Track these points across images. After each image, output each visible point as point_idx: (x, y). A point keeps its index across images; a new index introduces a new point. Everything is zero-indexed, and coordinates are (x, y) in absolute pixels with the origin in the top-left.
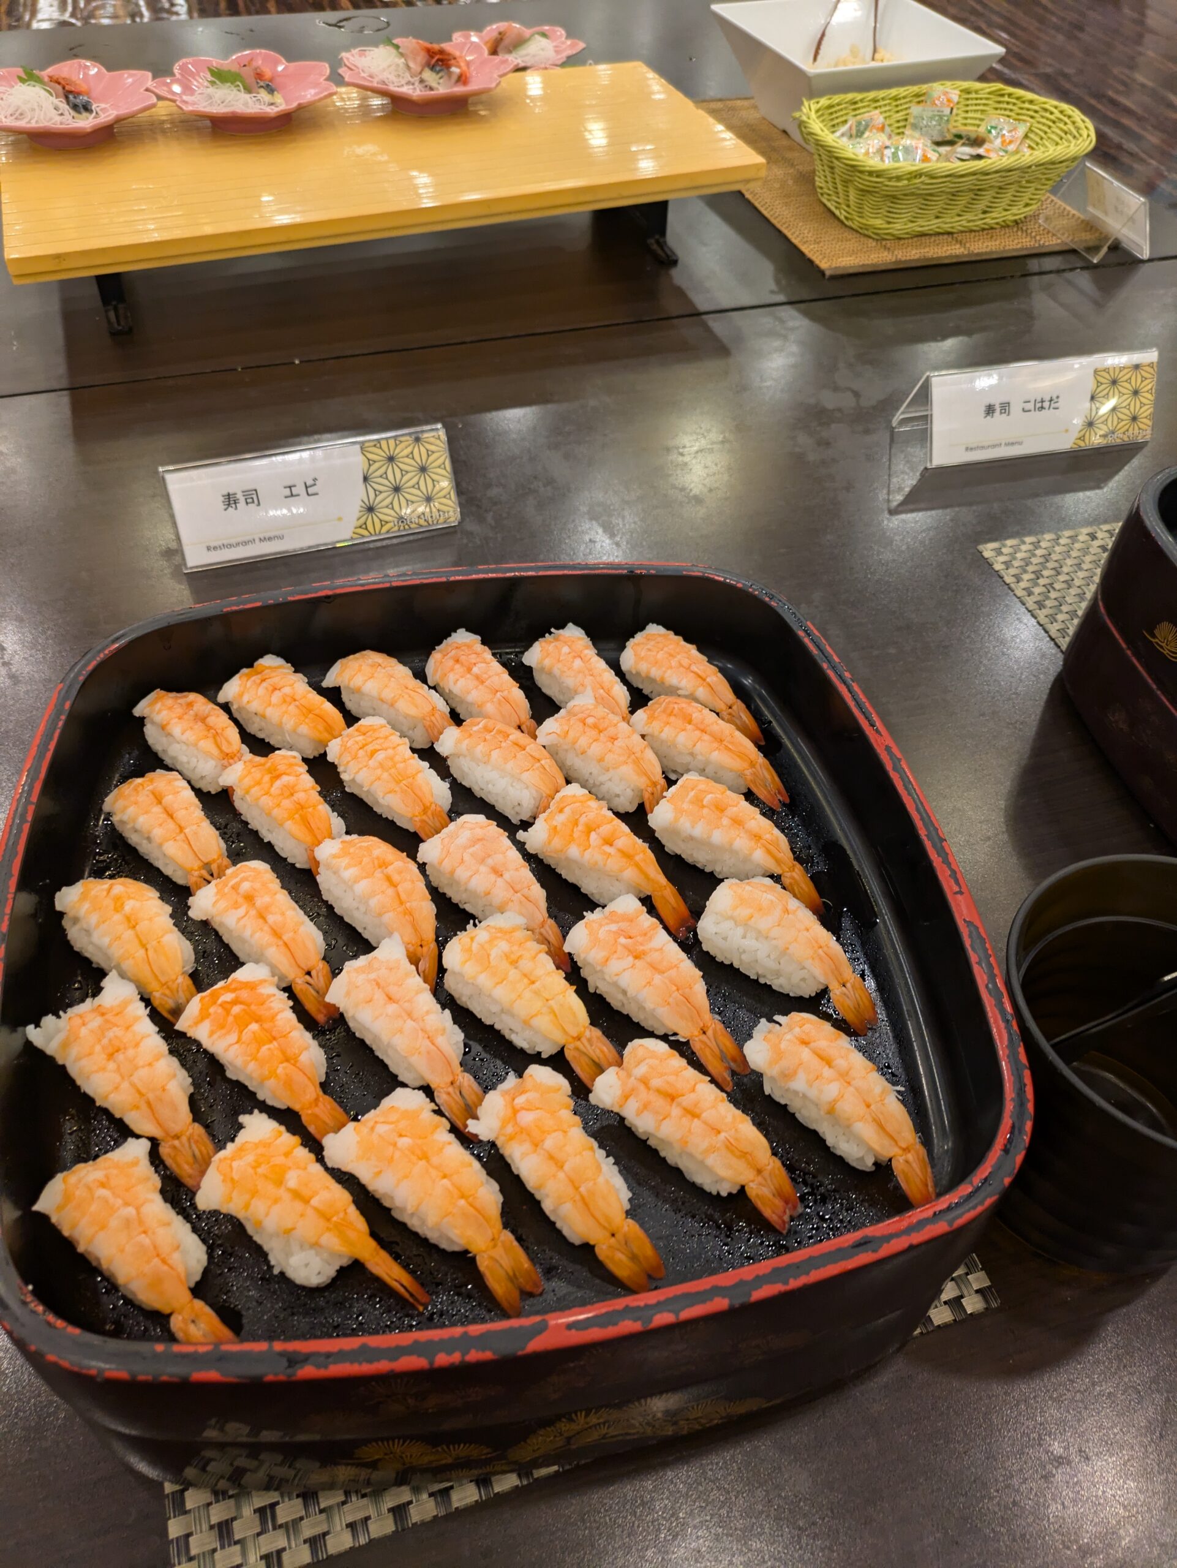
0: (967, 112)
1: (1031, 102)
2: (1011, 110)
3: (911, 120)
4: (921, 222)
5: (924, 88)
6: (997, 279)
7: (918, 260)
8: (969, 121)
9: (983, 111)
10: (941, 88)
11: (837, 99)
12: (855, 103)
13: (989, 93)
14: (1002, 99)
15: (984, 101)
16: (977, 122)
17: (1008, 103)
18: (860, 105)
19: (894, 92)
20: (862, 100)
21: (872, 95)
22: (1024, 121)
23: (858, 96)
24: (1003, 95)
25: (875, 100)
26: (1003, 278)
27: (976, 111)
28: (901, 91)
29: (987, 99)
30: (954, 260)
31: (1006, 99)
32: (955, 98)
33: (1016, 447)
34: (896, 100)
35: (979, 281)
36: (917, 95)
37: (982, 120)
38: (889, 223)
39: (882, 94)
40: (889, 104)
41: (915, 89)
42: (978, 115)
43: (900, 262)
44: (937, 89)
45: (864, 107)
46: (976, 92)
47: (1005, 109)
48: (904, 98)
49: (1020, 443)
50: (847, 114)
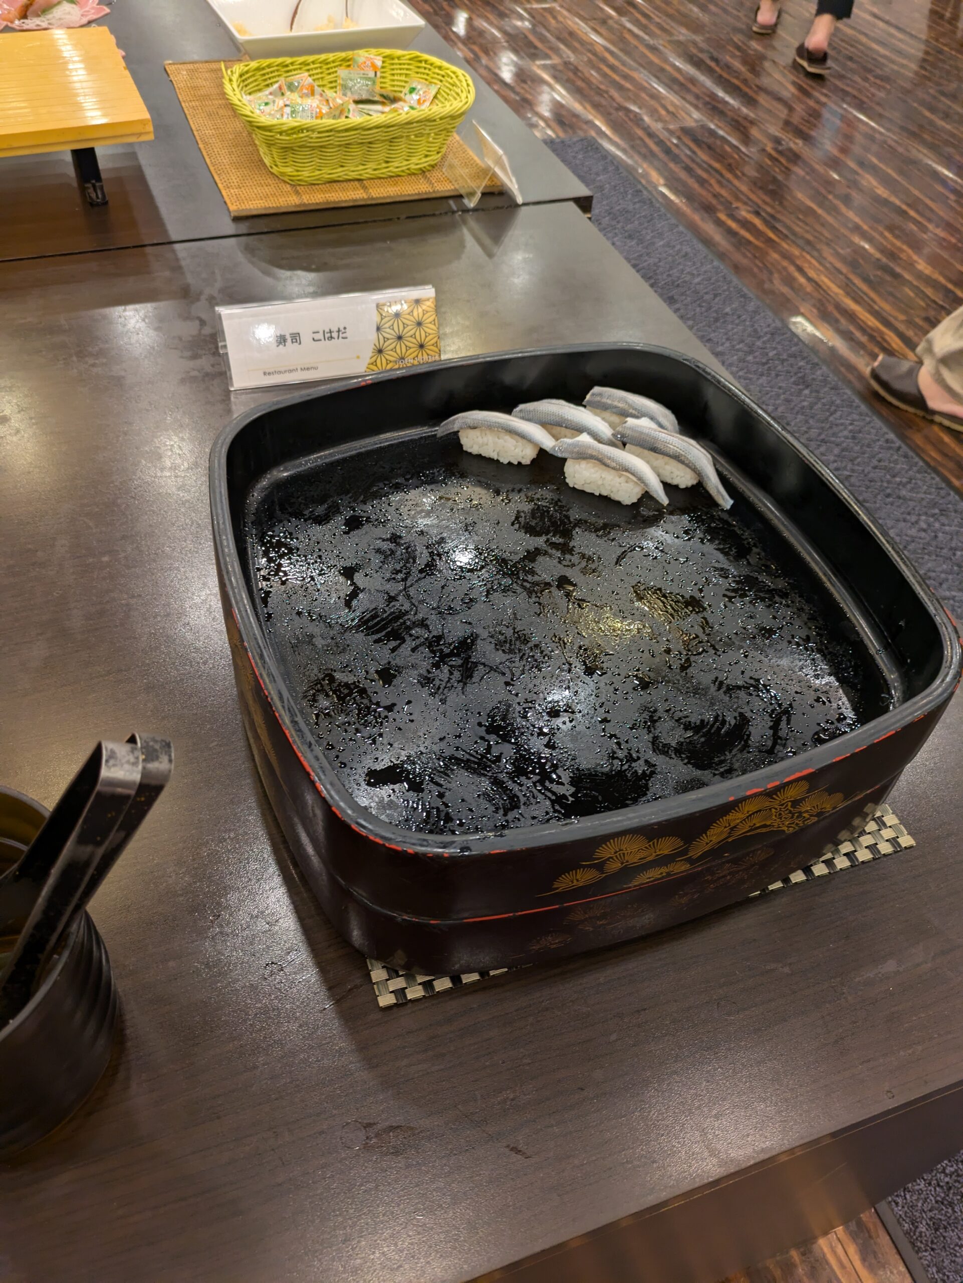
0: (393, 75)
1: (440, 68)
2: (428, 75)
3: (340, 81)
4: (325, 170)
5: (350, 54)
6: (385, 220)
7: (324, 203)
8: (396, 83)
9: (406, 75)
10: (366, 55)
11: (265, 62)
12: (287, 66)
13: (410, 59)
14: (420, 65)
15: (406, 66)
16: (403, 84)
17: (425, 68)
18: (291, 67)
19: (323, 57)
20: (292, 64)
21: (301, 59)
22: (435, 84)
23: (289, 60)
24: (420, 61)
25: (305, 64)
26: (390, 220)
27: (401, 74)
28: (331, 56)
29: (409, 64)
30: (351, 204)
31: (423, 65)
32: (379, 63)
33: (312, 372)
34: (327, 64)
35: (366, 222)
36: (344, 60)
37: (406, 82)
38: (298, 171)
39: (311, 58)
40: (321, 67)
41: (343, 55)
42: (403, 78)
43: (305, 205)
44: (362, 55)
45: (295, 70)
46: (399, 58)
47: (424, 74)
48: (333, 62)
49: (316, 368)
50: (279, 76)
